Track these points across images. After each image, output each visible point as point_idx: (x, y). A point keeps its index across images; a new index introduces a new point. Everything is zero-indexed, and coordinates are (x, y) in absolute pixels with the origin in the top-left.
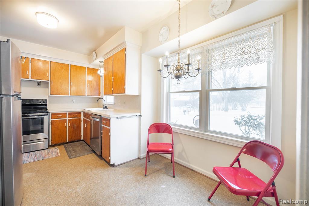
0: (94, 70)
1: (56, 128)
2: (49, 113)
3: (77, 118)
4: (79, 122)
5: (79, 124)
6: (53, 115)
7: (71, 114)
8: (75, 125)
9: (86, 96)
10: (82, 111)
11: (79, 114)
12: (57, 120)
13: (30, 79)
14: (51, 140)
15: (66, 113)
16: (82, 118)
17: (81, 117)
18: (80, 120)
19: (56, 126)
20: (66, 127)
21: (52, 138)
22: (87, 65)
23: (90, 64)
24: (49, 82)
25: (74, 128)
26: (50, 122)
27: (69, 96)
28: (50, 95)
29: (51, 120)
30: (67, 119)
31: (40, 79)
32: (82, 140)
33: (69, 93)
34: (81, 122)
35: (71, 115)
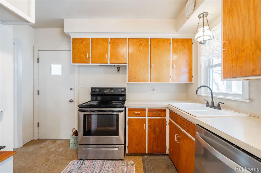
0: (182, 41)
1: (133, 130)
2: (125, 108)
3: (160, 118)
4: (163, 125)
5: (162, 128)
6: (130, 110)
7: (151, 111)
8: (157, 129)
9: (171, 83)
10: (168, 108)
11: (163, 111)
12: (134, 119)
13: (109, 64)
14: (128, 146)
15: (145, 110)
16: (168, 118)
17: (165, 117)
18: (164, 121)
19: (133, 128)
20: (145, 130)
21: (128, 144)
22: (172, 35)
23: (177, 32)
24: (127, 65)
25: (155, 133)
26: (127, 120)
27: (149, 83)
28: (127, 82)
29: (127, 118)
30: (147, 118)
31: (118, 62)
32: (167, 155)
33: (149, 79)
34: (166, 124)
35: (152, 113)
